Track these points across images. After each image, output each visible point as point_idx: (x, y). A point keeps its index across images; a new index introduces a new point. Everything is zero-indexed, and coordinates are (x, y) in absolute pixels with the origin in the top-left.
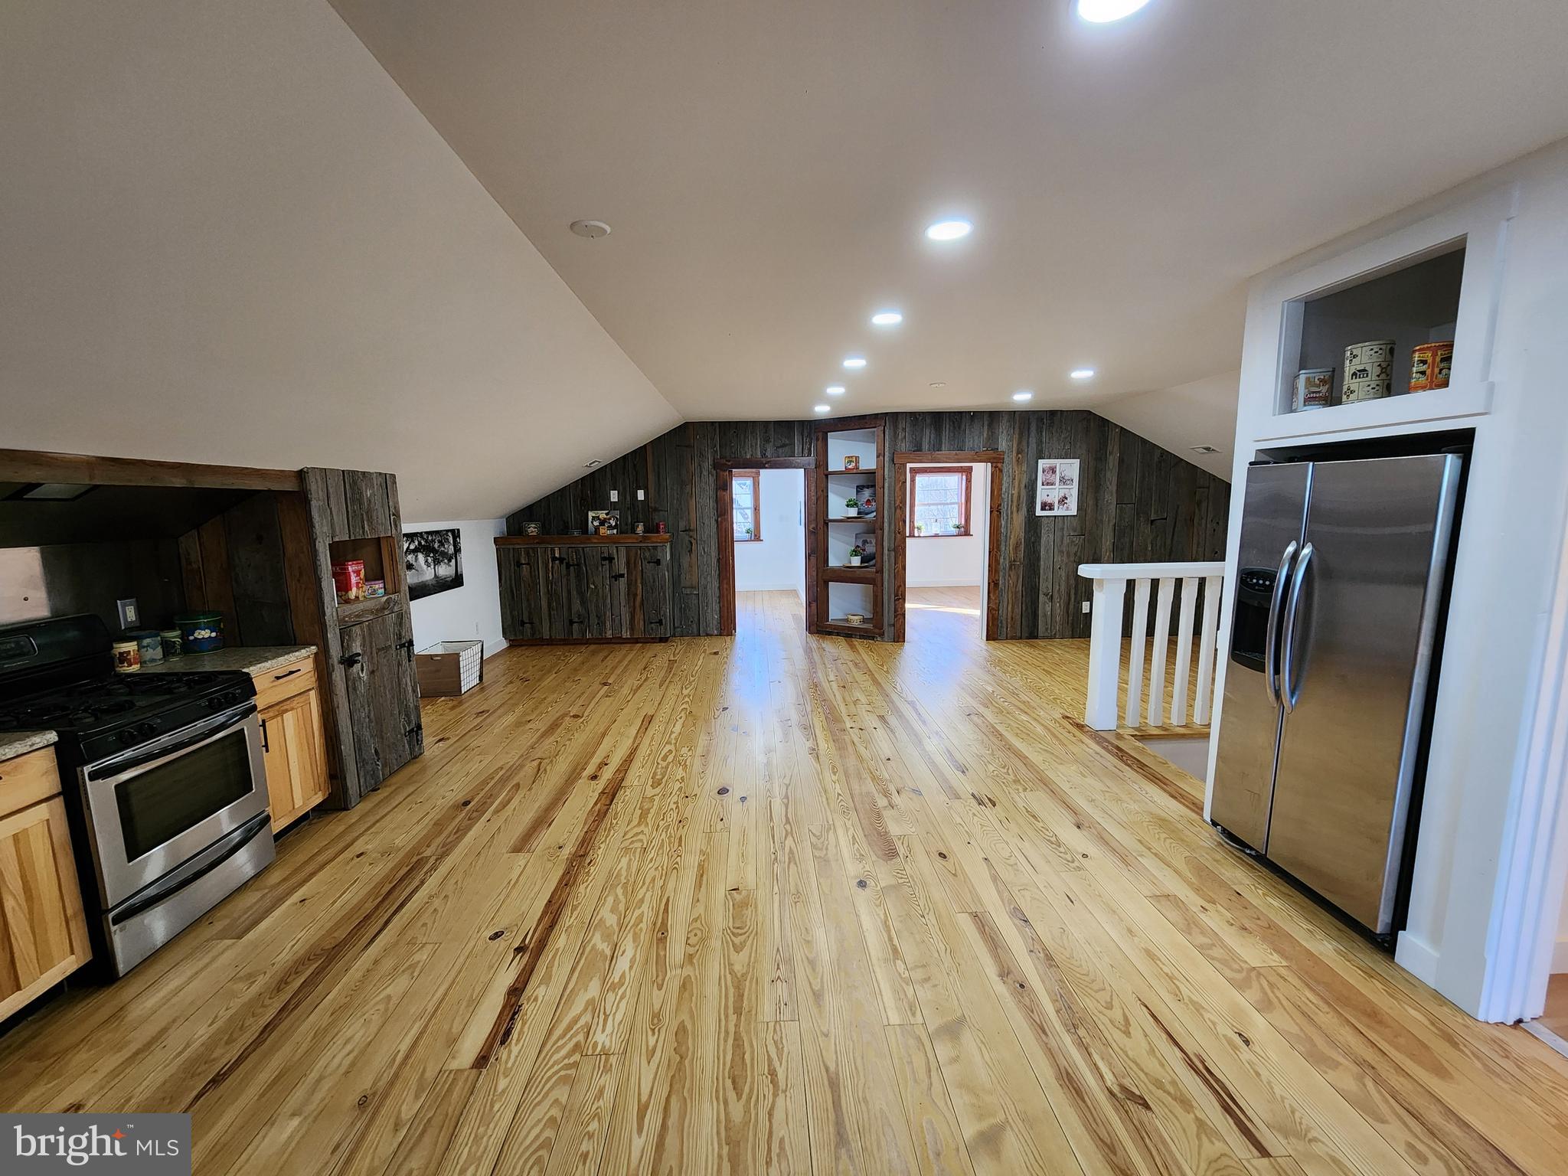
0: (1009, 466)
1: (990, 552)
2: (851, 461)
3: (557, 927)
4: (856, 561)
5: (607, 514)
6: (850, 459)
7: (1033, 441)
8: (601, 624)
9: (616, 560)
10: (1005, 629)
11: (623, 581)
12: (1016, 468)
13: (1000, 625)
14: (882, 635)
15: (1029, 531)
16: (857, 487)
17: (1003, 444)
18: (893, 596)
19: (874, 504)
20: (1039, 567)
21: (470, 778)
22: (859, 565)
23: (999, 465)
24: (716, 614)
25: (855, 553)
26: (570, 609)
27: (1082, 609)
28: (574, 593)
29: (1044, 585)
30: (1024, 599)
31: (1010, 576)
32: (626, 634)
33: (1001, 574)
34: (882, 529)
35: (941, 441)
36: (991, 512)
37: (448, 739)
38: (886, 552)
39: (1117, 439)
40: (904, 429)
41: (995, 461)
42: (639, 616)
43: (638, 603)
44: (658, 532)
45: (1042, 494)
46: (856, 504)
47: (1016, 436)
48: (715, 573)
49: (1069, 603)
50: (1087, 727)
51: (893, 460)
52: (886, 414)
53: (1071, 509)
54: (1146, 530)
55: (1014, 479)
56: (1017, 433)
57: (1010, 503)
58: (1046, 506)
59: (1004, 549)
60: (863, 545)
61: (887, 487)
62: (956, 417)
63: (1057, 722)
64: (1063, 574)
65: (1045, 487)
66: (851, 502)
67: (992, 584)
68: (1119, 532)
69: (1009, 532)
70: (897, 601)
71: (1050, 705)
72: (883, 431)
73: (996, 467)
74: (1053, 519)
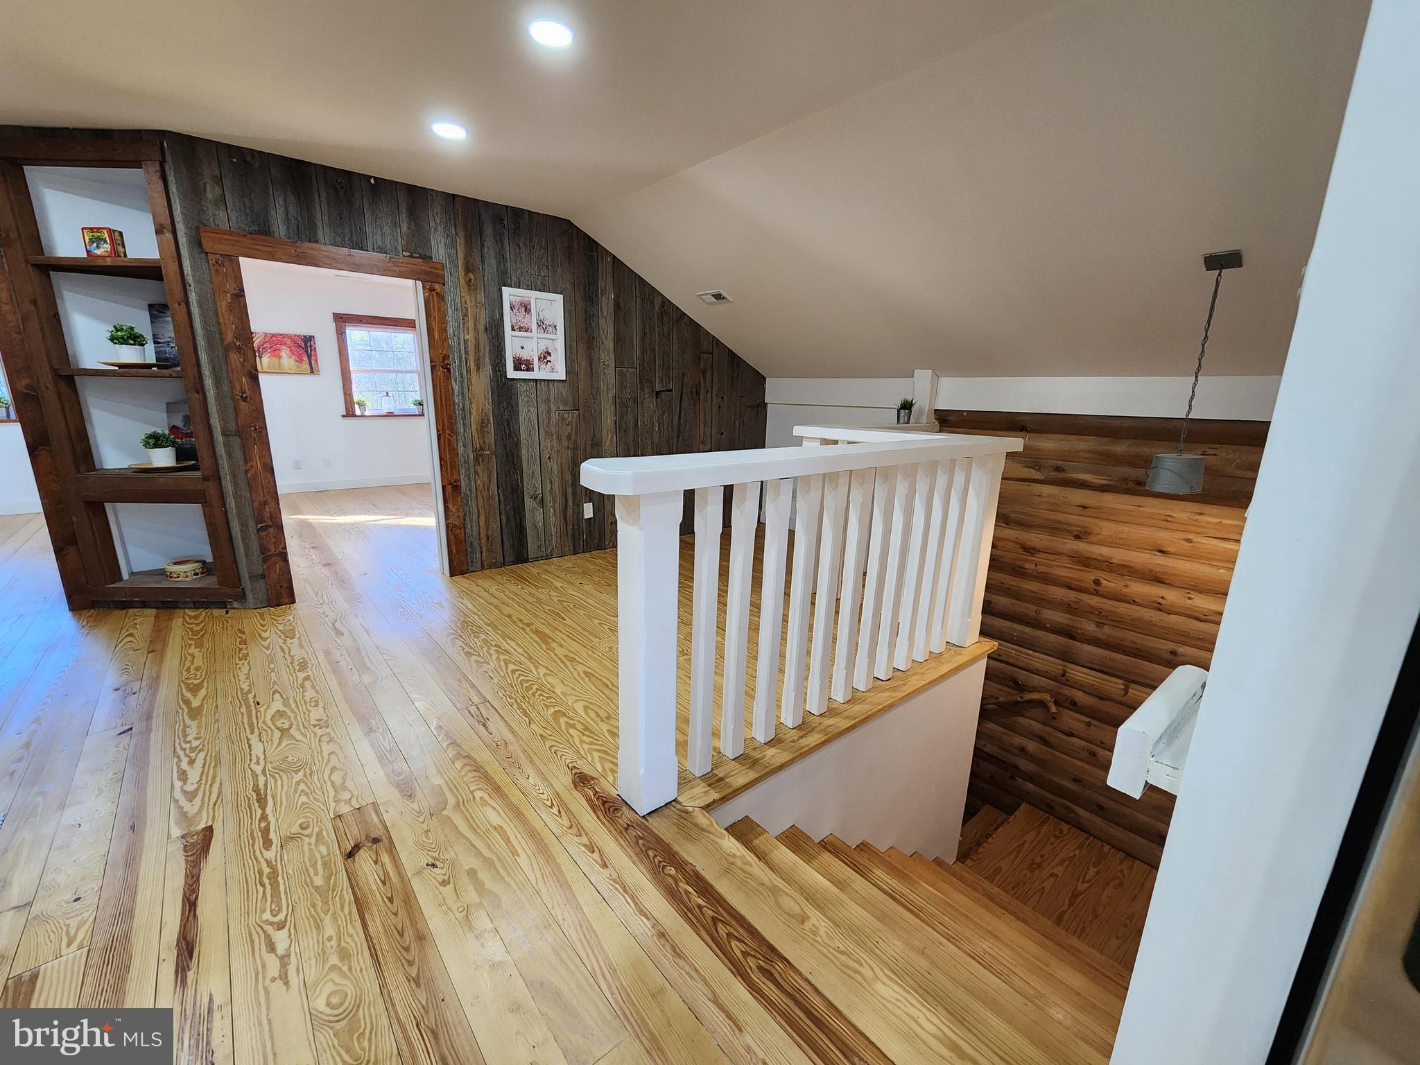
0: (455, 292)
1: (439, 436)
2: (101, 239)
4: (163, 458)
6: (94, 234)
7: (490, 254)
10: (478, 555)
12: (467, 298)
13: (469, 549)
14: (242, 597)
15: (500, 403)
16: (151, 306)
17: (440, 250)
18: (251, 523)
20: (519, 457)
22: (167, 464)
23: (437, 287)
25: (155, 441)
27: (583, 514)
29: (531, 485)
30: (502, 505)
31: (476, 473)
33: (463, 470)
34: (201, 389)
36: (433, 368)
38: (219, 437)
39: (610, 274)
40: (219, 181)
41: (429, 278)
45: (514, 345)
47: (460, 241)
49: (566, 507)
50: (624, 809)
51: (197, 243)
52: (162, 134)
53: (557, 370)
54: (651, 404)
55: (465, 315)
56: (461, 234)
57: (464, 356)
58: (518, 364)
59: (462, 430)
60: (185, 426)
61: (195, 302)
62: (339, 181)
63: (563, 808)
64: (555, 467)
65: (517, 333)
66: (119, 333)
67: (449, 488)
68: (622, 407)
69: (467, 403)
70: (263, 531)
71: (548, 744)
72: (159, 174)
73: (432, 290)
74: (532, 384)
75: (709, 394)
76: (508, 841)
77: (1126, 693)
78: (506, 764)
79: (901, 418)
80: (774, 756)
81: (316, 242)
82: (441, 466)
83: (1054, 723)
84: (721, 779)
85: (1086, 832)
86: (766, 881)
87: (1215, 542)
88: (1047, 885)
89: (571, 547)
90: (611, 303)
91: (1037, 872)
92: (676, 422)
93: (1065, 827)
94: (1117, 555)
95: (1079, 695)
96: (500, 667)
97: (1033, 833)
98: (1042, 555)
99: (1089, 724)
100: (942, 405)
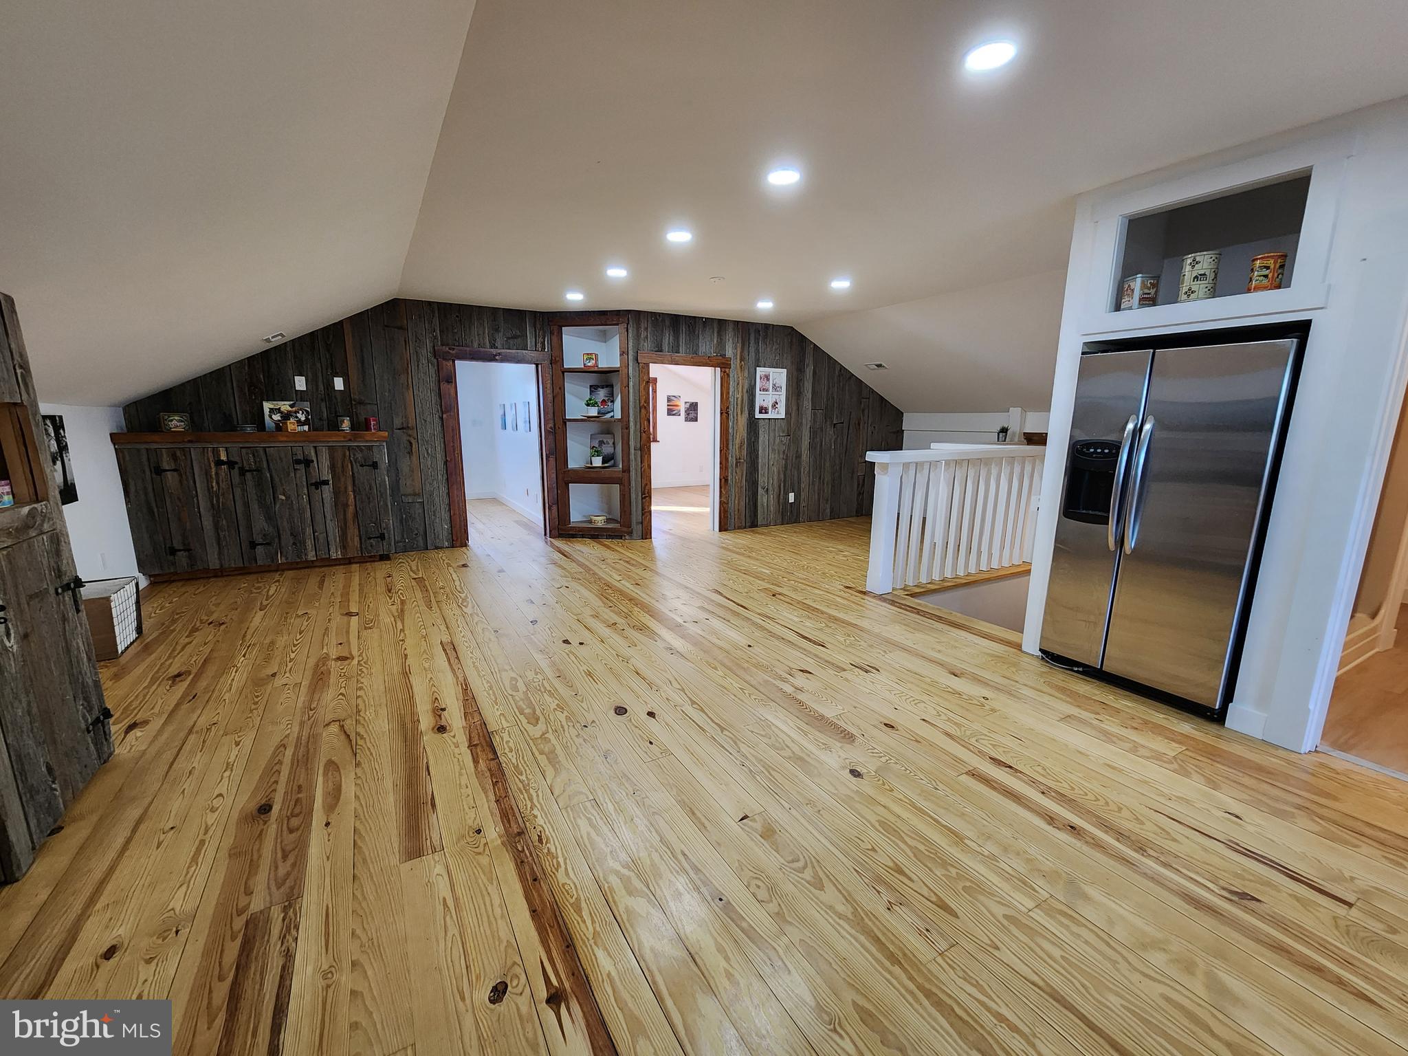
0: (734, 372)
1: (721, 451)
2: (590, 358)
3: (579, 944)
4: (598, 462)
5: (291, 406)
6: (589, 356)
7: (752, 350)
8: (299, 543)
9: (315, 462)
10: (733, 522)
11: (327, 491)
12: (740, 374)
13: (729, 516)
14: (630, 533)
15: (751, 432)
16: (591, 386)
17: (730, 351)
18: (640, 494)
19: (610, 404)
20: (758, 463)
21: (238, 771)
22: (600, 465)
23: (727, 370)
24: (447, 524)
25: (594, 453)
26: (249, 527)
27: (789, 500)
28: (255, 507)
29: (762, 480)
30: (746, 492)
31: (736, 472)
32: (336, 554)
33: (730, 471)
34: (628, 428)
35: (678, 343)
36: (721, 414)
37: (146, 722)
38: (632, 451)
39: (811, 354)
40: (647, 329)
41: (723, 366)
42: (353, 532)
43: (350, 515)
44: (368, 428)
45: (761, 399)
46: (596, 403)
47: (739, 345)
48: (441, 477)
49: (780, 494)
50: (870, 593)
51: (636, 358)
52: (630, 311)
53: (781, 412)
54: (830, 431)
55: (738, 384)
56: (740, 341)
57: (736, 406)
58: (763, 410)
59: (732, 447)
60: (599, 445)
61: (631, 386)
62: (691, 322)
63: (846, 592)
64: (776, 470)
65: (762, 392)
66: (589, 402)
67: (723, 482)
68: (814, 433)
69: (735, 432)
70: (645, 499)
71: (827, 579)
73: (725, 372)
74: (767, 421)
75: (866, 425)
76: (829, 596)
79: (1000, 439)
81: (678, 353)
82: (721, 468)
84: (910, 590)
89: (781, 520)
90: (812, 373)
92: (845, 443)
100: (1029, 429)
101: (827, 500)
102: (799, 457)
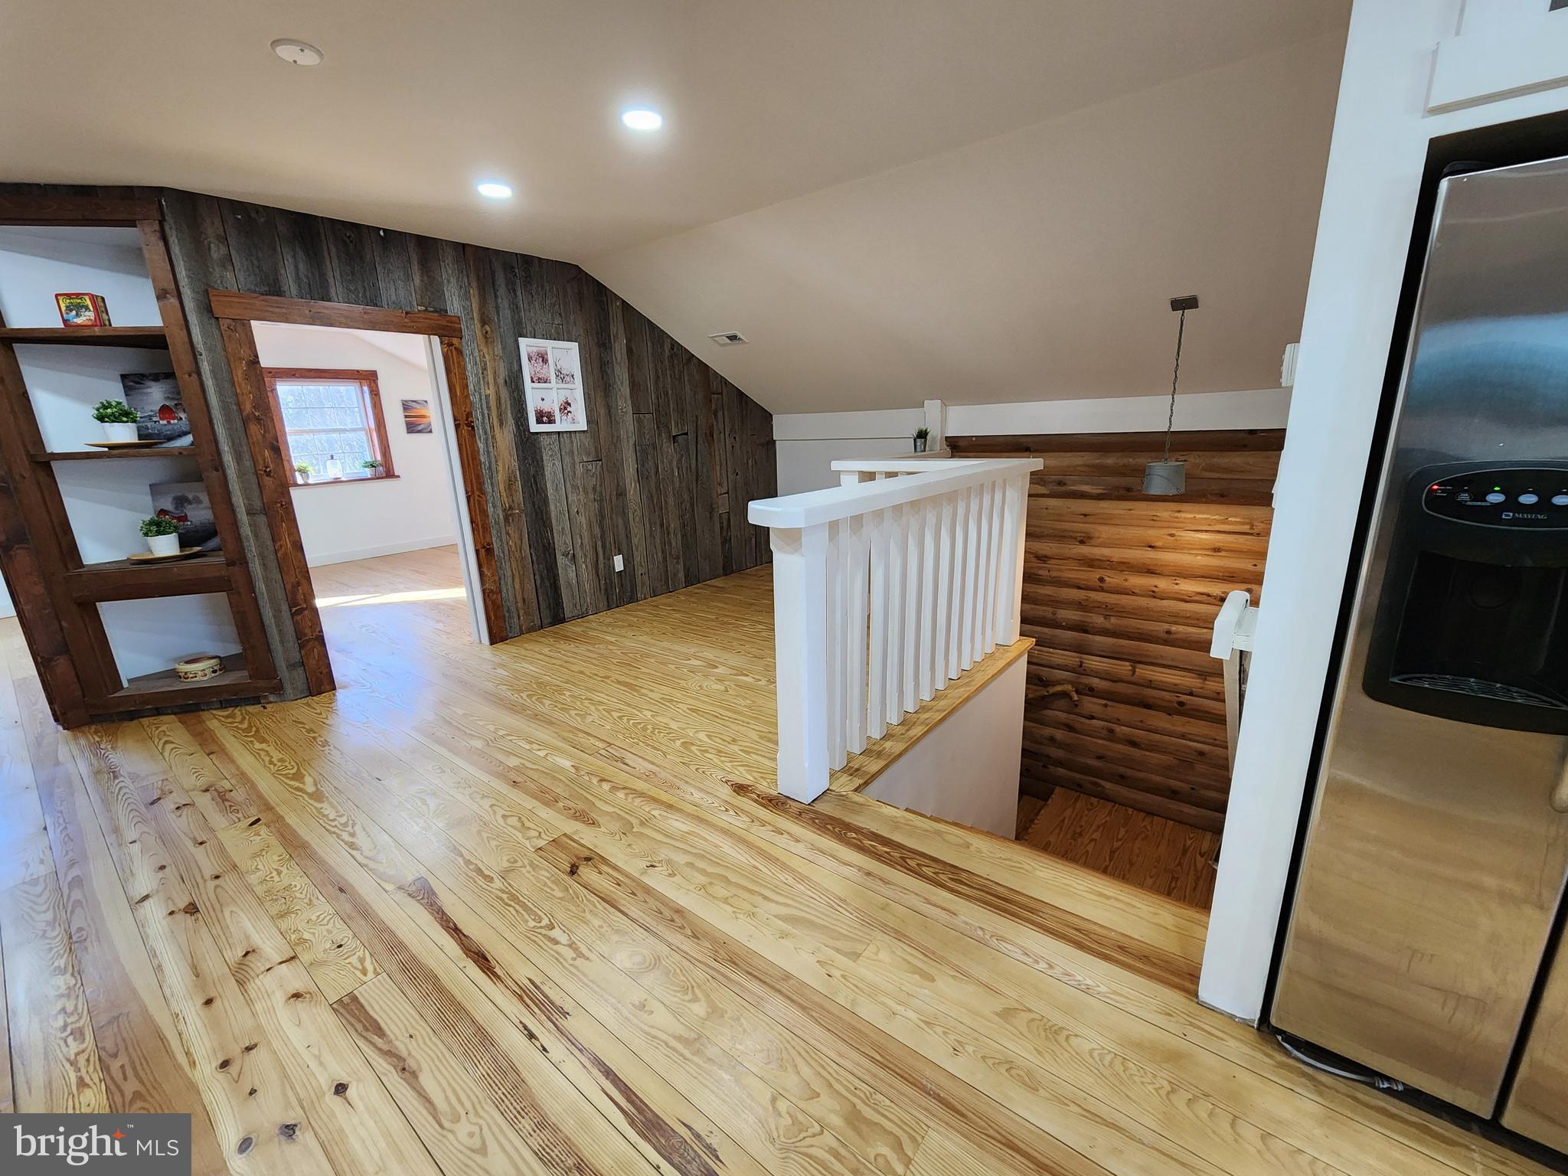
0: (473, 345)
1: (468, 498)
2: (78, 306)
4: (165, 546)
6: (71, 301)
7: (504, 304)
10: (516, 620)
12: (485, 350)
13: (507, 615)
14: (277, 689)
15: (525, 458)
16: (123, 377)
17: (454, 303)
18: (285, 607)
19: (183, 416)
20: (548, 513)
22: (174, 552)
23: (455, 341)
25: (156, 527)
27: (614, 568)
29: (562, 542)
30: (533, 566)
31: (507, 533)
33: (494, 532)
34: (219, 466)
35: (322, 275)
36: (457, 426)
38: (242, 517)
39: (620, 318)
40: (224, 239)
41: (445, 333)
45: (534, 398)
46: (128, 415)
47: (474, 292)
49: (597, 561)
50: (790, 802)
51: (207, 309)
52: (160, 191)
53: (578, 421)
54: (669, 449)
55: (484, 369)
56: (474, 284)
57: (486, 412)
58: (543, 417)
59: (490, 490)
60: (176, 508)
61: (208, 373)
62: (348, 234)
63: (738, 811)
64: (584, 521)
65: (536, 385)
66: (109, 410)
67: (483, 552)
68: (643, 453)
69: (493, 460)
70: (299, 614)
71: (694, 768)
72: (158, 234)
73: (450, 345)
74: (555, 437)
75: (722, 435)
76: (706, 840)
77: (1134, 672)
78: (665, 789)
79: (918, 447)
80: (892, 747)
81: (329, 300)
82: (473, 530)
83: (1077, 710)
84: (858, 770)
85: (1112, 801)
86: (928, 828)
87: (1192, 534)
88: (1090, 848)
89: (605, 603)
90: (624, 350)
91: (1079, 840)
92: (693, 465)
93: (1094, 800)
94: (1116, 554)
95: (1095, 682)
96: (604, 715)
97: (1070, 810)
98: (1053, 561)
99: (1106, 706)
100: (951, 432)
101: (678, 558)
102: (621, 494)
